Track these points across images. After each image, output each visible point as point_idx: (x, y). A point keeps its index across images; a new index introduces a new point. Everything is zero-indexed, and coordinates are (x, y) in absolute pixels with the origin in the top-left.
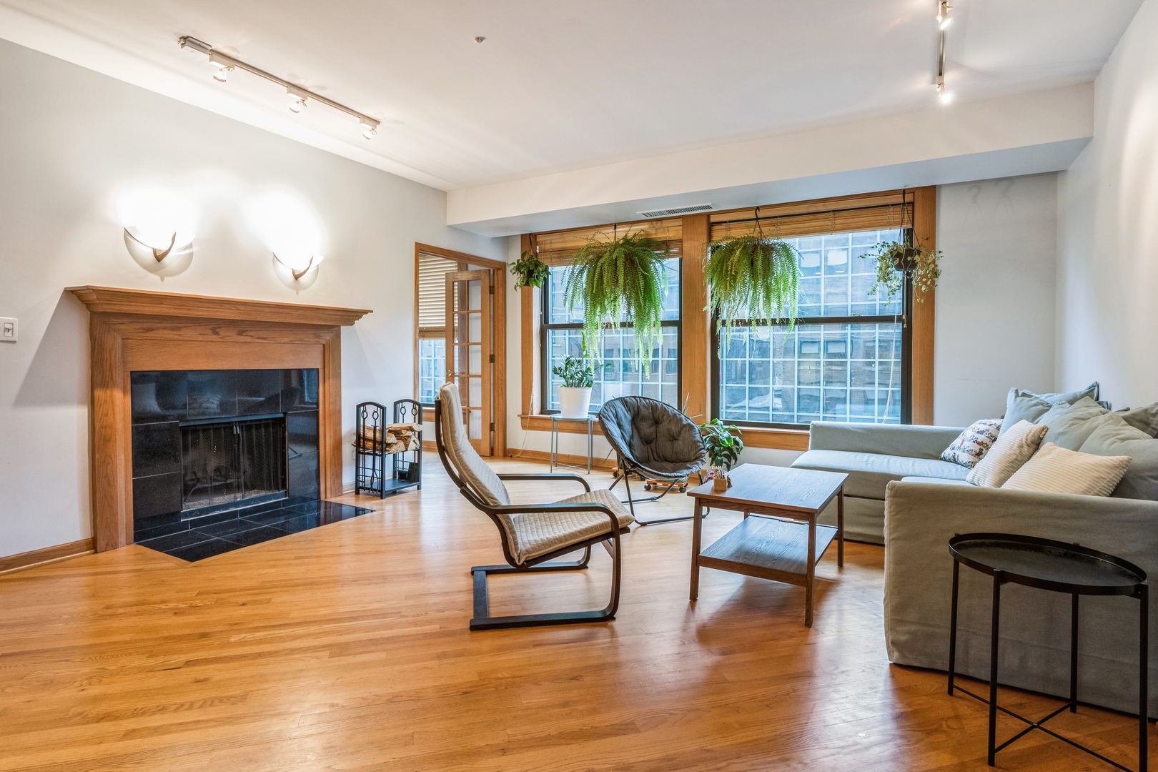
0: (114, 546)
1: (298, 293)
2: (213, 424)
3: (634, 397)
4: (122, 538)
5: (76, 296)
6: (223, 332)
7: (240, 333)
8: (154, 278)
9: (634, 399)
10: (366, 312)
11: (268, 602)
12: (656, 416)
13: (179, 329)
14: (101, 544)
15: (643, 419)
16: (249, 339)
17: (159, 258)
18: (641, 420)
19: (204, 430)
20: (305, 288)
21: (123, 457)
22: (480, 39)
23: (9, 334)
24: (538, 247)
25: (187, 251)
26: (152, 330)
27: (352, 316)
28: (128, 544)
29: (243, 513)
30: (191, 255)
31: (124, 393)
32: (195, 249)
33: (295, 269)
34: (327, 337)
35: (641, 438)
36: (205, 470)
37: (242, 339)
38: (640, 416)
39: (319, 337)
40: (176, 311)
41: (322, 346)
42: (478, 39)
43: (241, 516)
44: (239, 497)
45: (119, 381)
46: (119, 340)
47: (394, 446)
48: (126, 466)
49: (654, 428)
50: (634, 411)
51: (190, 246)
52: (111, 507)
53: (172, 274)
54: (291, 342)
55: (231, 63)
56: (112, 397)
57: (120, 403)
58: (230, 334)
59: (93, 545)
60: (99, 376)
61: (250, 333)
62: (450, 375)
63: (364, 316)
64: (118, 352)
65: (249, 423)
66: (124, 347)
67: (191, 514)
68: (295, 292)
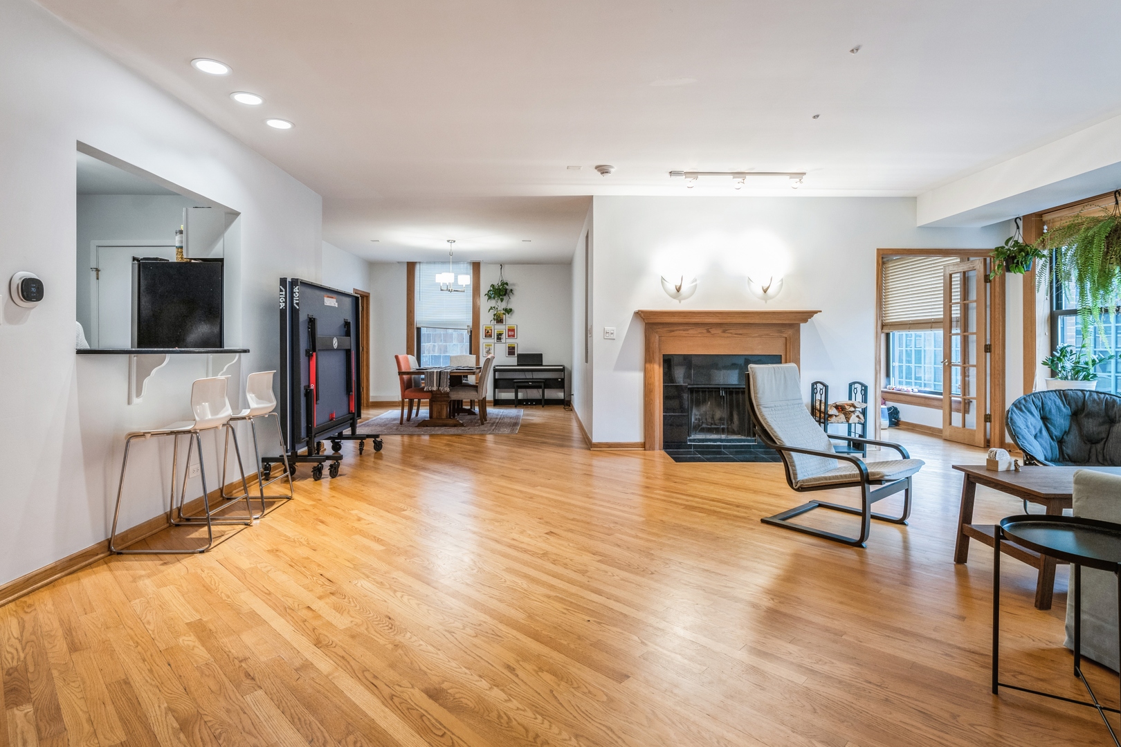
0: (653, 449)
1: (766, 302)
2: (708, 388)
3: (1082, 391)
4: (657, 446)
5: (640, 315)
6: (713, 331)
7: (724, 332)
8: (676, 301)
9: (1080, 393)
10: (816, 312)
11: (686, 484)
12: (1111, 413)
13: (687, 330)
14: (647, 446)
15: (1090, 415)
16: (730, 335)
17: (678, 290)
18: (1086, 416)
19: (703, 392)
20: (771, 298)
21: (658, 401)
22: (816, 117)
23: (612, 336)
24: (1045, 227)
25: (694, 284)
26: (673, 331)
27: (807, 316)
28: (660, 449)
29: (725, 447)
30: (696, 285)
31: (660, 366)
32: (698, 282)
33: (763, 286)
34: (790, 332)
35: (1081, 435)
36: (713, 418)
37: (726, 335)
38: (1086, 412)
39: (781, 332)
40: (682, 320)
41: (784, 339)
42: (814, 117)
43: (724, 449)
44: (723, 437)
45: (657, 359)
46: (657, 337)
47: (834, 417)
48: (660, 407)
49: (1107, 426)
50: (1077, 406)
51: (695, 280)
52: (652, 427)
53: (684, 299)
54: (760, 336)
55: (695, 175)
56: (653, 368)
57: (658, 371)
58: (718, 331)
59: (643, 445)
60: (648, 358)
61: (731, 331)
62: (947, 364)
63: (815, 315)
64: (657, 345)
65: (731, 390)
66: (660, 341)
67: (694, 440)
68: (764, 301)
